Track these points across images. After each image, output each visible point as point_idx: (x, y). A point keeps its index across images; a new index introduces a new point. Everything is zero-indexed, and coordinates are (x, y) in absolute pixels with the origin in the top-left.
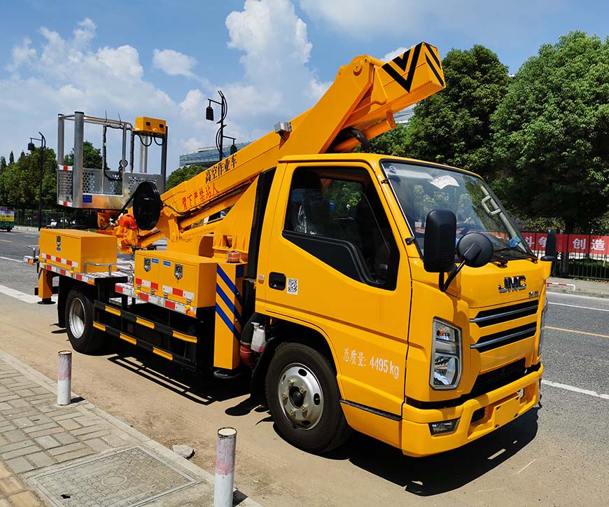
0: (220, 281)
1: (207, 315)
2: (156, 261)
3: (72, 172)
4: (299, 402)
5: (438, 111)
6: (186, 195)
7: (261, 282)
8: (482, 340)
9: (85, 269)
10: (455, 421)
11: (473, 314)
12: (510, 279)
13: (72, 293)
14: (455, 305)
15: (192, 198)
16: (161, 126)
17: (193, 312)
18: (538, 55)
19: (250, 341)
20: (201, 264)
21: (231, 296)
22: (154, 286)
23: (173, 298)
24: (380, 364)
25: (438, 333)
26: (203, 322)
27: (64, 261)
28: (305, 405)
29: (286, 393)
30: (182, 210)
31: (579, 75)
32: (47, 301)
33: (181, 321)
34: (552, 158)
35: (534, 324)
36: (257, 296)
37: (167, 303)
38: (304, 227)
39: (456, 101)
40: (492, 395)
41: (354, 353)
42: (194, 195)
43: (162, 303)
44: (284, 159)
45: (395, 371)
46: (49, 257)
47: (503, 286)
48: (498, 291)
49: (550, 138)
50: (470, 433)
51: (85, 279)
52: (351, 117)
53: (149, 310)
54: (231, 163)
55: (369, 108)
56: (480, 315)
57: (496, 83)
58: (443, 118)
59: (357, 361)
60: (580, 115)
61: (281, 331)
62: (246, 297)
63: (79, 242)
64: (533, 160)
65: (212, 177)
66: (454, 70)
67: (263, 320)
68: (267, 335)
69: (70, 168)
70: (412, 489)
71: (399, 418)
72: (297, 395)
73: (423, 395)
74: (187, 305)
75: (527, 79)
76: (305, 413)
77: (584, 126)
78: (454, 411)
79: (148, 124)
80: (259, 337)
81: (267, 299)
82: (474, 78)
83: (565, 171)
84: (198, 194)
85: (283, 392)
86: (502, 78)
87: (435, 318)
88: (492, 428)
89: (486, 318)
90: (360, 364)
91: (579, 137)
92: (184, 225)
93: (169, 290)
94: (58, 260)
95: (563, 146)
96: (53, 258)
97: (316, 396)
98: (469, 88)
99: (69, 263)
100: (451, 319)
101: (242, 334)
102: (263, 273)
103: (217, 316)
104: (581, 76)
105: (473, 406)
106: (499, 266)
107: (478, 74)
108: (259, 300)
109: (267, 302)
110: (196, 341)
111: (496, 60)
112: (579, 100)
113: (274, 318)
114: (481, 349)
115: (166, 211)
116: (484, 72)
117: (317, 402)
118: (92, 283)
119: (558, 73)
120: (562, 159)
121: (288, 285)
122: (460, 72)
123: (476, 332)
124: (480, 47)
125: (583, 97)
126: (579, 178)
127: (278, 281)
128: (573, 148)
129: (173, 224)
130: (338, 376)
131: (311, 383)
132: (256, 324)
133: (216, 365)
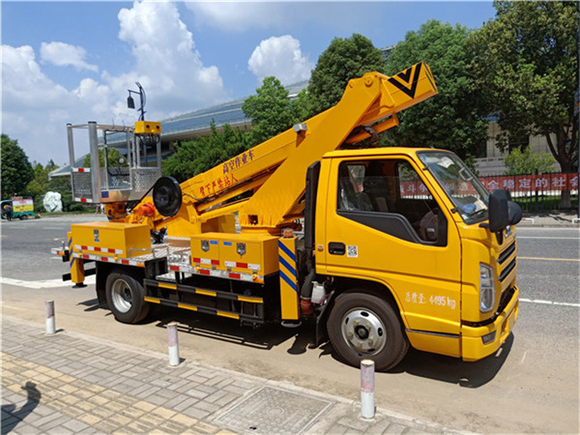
0: (282, 253)
1: (273, 281)
2: (216, 243)
3: (90, 173)
4: (365, 337)
5: (330, 89)
7: (320, 250)
8: (502, 273)
9: (129, 254)
10: (494, 333)
11: (497, 256)
15: (211, 186)
16: (158, 127)
17: (261, 280)
19: (310, 296)
20: (264, 242)
21: (293, 264)
22: (215, 262)
23: (236, 271)
24: (440, 300)
25: (481, 273)
26: (270, 288)
27: (104, 250)
28: (371, 337)
29: (352, 330)
30: (200, 196)
32: (80, 285)
33: (252, 288)
34: (425, 122)
36: (317, 260)
37: (231, 275)
39: (344, 80)
40: (506, 311)
41: (414, 295)
42: (211, 185)
43: (226, 275)
44: (327, 155)
45: (453, 304)
46: (84, 248)
48: (504, 238)
49: (422, 107)
51: (133, 263)
54: (248, 157)
55: (379, 111)
56: (500, 256)
57: (373, 64)
58: (336, 94)
59: (418, 300)
60: (444, 87)
61: (338, 285)
62: (305, 263)
63: (123, 232)
64: (411, 124)
65: (230, 169)
66: (340, 55)
67: (321, 279)
68: (327, 291)
69: (87, 170)
71: (459, 336)
72: (362, 332)
73: (475, 318)
74: (254, 272)
75: (399, 60)
76: (370, 344)
77: (448, 95)
78: (494, 325)
79: (148, 127)
80: (318, 292)
81: (328, 263)
82: (356, 61)
83: (435, 131)
84: (216, 183)
85: (348, 330)
86: (377, 60)
87: (481, 263)
88: (507, 334)
90: (421, 302)
91: (445, 104)
92: (200, 209)
93: (232, 264)
94: (97, 249)
95: (433, 113)
96: (91, 248)
97: (380, 329)
98: (352, 69)
99: (111, 251)
100: (488, 262)
101: (303, 290)
102: (321, 241)
103: (281, 280)
104: (441, 56)
105: (501, 320)
107: (359, 57)
108: (319, 264)
109: (326, 264)
110: (262, 302)
111: (371, 45)
112: (442, 75)
113: (335, 277)
114: (501, 280)
115: (185, 200)
116: (363, 55)
117: (380, 334)
118: (143, 265)
119: (424, 55)
120: (433, 123)
121: (347, 251)
122: (345, 57)
123: (499, 268)
124: (359, 37)
125: (444, 73)
126: (446, 136)
127: (337, 248)
128: (441, 114)
129: (191, 209)
130: (402, 313)
131: (372, 321)
132: (315, 282)
133: (283, 317)
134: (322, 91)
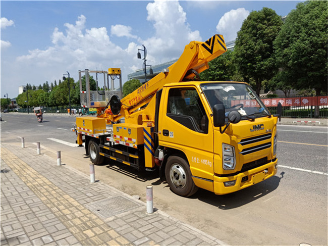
0: (145, 134)
1: (141, 147)
2: (121, 128)
3: (86, 94)
4: (177, 179)
5: (247, 42)
6: (130, 99)
7: (160, 134)
8: (243, 150)
9: (94, 132)
10: (235, 181)
11: (239, 140)
12: (256, 126)
13: (90, 142)
14: (231, 138)
15: (133, 100)
16: (119, 71)
17: (136, 147)
18: (296, 9)
19: (158, 156)
20: (138, 128)
21: (150, 140)
22: (121, 137)
23: (128, 142)
24: (205, 161)
25: (225, 149)
26: (140, 150)
27: (86, 130)
28: (180, 179)
29: (173, 175)
30: (129, 105)
31: (317, 17)
32: (81, 146)
33: (132, 150)
34: (305, 60)
35: (270, 143)
36: (159, 138)
37: (126, 144)
38: (175, 111)
39: (255, 36)
40: (250, 171)
41: (195, 158)
43: (124, 144)
44: (165, 85)
45: (210, 164)
46: (80, 128)
47: (252, 129)
48: (250, 131)
49: (304, 50)
50: (241, 186)
51: (95, 136)
52: (191, 65)
53: (120, 147)
54: (147, 86)
55: (198, 61)
56: (242, 141)
57: (275, 25)
58: (249, 45)
59: (196, 161)
60: (318, 37)
61: (169, 152)
62: (155, 140)
63: (91, 122)
64: (296, 62)
65: (140, 92)
66: (254, 21)
67: (162, 148)
68: (164, 154)
69: (85, 92)
70: (221, 207)
71: (213, 181)
72: (177, 176)
73: (221, 172)
74: (133, 144)
75: (290, 22)
76: (180, 182)
77: (321, 42)
78: (233, 178)
79: (113, 71)
80: (161, 155)
82: (263, 24)
83: (313, 65)
84: (135, 99)
85: (172, 174)
86: (278, 22)
87: (223, 143)
88: (252, 184)
89: (245, 141)
90: (198, 162)
91: (319, 48)
92: (131, 111)
93: (126, 139)
94: (84, 129)
95: (311, 53)
96: (82, 129)
97: (184, 175)
98: (261, 29)
99: (88, 130)
100: (229, 143)
101: (155, 154)
102: (160, 130)
103: (145, 148)
104: (318, 17)
105: (241, 176)
106: (251, 121)
107: (266, 22)
108: (161, 140)
109: (163, 141)
110: (138, 157)
111: (275, 14)
112: (317, 30)
113: (166, 147)
114: (244, 154)
115: (123, 106)
116: (269, 20)
117: (184, 178)
118: (98, 137)
119: (306, 17)
120: (311, 60)
121: (170, 134)
122: (257, 22)
123: (241, 148)
124: (267, 9)
125: (319, 28)
126: (321, 68)
127: (166, 133)
128: (316, 54)
129: (126, 111)
130: (191, 167)
131: (181, 170)
132: (160, 150)
133: (146, 166)
134: (242, 44)
